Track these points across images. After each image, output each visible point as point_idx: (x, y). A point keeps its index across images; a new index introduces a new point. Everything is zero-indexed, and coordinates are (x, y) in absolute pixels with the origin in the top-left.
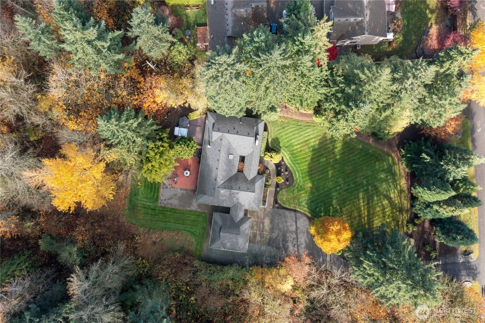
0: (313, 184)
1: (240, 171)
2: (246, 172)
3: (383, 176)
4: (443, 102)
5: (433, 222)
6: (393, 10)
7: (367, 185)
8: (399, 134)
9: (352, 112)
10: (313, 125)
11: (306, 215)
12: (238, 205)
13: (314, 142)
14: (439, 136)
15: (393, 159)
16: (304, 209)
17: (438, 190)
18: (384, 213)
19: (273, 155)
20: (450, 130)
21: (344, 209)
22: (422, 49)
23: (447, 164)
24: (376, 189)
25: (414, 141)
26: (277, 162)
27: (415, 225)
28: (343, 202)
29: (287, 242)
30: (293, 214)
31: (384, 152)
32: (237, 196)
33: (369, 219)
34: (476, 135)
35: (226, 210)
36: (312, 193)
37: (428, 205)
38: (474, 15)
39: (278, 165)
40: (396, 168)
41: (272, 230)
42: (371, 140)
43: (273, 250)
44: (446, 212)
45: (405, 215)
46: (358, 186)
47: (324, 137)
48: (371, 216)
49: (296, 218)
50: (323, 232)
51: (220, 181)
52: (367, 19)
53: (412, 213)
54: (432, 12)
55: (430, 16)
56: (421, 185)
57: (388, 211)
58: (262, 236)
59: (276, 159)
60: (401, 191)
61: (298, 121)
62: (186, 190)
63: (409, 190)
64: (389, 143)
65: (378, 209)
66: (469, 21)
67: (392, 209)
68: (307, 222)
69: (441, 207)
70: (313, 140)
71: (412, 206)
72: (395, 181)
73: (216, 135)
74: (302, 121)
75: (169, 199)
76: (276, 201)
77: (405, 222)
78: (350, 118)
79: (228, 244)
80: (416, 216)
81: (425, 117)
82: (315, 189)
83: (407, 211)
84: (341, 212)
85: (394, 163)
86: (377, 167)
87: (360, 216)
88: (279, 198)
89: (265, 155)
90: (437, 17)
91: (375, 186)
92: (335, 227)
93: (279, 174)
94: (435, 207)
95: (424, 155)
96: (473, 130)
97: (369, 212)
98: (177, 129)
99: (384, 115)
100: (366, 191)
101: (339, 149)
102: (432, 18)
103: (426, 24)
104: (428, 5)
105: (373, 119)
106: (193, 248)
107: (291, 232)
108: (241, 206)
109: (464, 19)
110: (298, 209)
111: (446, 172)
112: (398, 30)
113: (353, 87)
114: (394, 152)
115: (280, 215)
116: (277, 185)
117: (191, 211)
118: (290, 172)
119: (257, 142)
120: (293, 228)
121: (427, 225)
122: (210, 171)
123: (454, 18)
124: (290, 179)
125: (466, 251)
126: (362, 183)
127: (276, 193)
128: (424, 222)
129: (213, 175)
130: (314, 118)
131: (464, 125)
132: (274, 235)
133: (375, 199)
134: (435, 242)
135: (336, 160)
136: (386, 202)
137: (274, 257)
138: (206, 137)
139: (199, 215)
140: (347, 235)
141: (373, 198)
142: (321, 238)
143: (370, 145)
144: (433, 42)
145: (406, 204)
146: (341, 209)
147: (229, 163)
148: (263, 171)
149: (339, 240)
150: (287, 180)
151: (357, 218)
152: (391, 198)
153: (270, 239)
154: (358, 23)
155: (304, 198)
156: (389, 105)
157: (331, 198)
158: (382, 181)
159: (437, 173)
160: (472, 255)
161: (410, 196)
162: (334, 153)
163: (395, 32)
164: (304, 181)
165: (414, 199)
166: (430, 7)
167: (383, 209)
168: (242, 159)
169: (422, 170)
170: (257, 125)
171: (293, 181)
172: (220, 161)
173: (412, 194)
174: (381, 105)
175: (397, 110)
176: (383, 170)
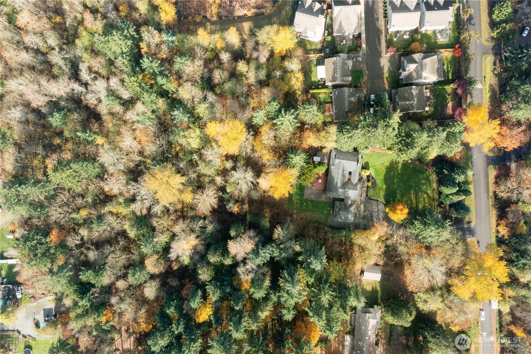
0: (387, 186)
1: (349, 179)
2: (352, 180)
3: (424, 182)
4: (452, 145)
5: (451, 206)
6: (429, 96)
7: (416, 187)
8: (432, 160)
9: (410, 151)
10: (387, 155)
11: (383, 203)
12: (348, 198)
13: (387, 164)
14: (452, 160)
15: (429, 173)
16: (382, 199)
17: (451, 187)
18: (424, 201)
19: (366, 171)
20: (458, 157)
21: (403, 200)
22: (444, 114)
23: (455, 175)
24: (420, 188)
25: (440, 163)
26: (368, 175)
27: (441, 207)
28: (402, 196)
29: (373, 217)
30: (376, 202)
31: (424, 169)
32: (348, 192)
33: (416, 205)
34: (473, 159)
35: (342, 200)
36: (386, 191)
37: (447, 196)
38: (472, 97)
39: (368, 177)
40: (431, 177)
41: (365, 211)
42: (417, 163)
43: (366, 222)
44: (456, 199)
45: (436, 202)
46: (410, 187)
47: (392, 161)
48: (417, 203)
49: (378, 204)
50: (394, 210)
51: (339, 185)
52: (416, 102)
53: (439, 201)
54: (449, 95)
55: (448, 97)
56: (443, 185)
57: (427, 200)
58: (359, 215)
59: (367, 173)
60: (434, 190)
61: (378, 153)
62: (319, 190)
63: (438, 189)
64: (427, 164)
65: (421, 199)
66: (469, 100)
67: (429, 199)
68: (383, 207)
69: (453, 196)
70: (387, 163)
71: (440, 197)
72: (430, 184)
73: (337, 161)
74: (381, 153)
75: (310, 195)
76: (367, 195)
77: (436, 206)
78: (408, 153)
79: (343, 218)
80: (442, 203)
81: (445, 151)
82: (388, 189)
83: (437, 200)
84: (402, 201)
85: (430, 175)
86: (421, 177)
87: (411, 203)
88: (369, 193)
89: (362, 171)
90: (452, 98)
91: (420, 187)
92: (400, 207)
93: (368, 181)
94: (451, 197)
95: (444, 171)
96: (471, 157)
97: (416, 201)
98: (315, 158)
99: (424, 151)
100: (415, 190)
101: (400, 167)
102: (449, 98)
103: (446, 101)
104: (447, 92)
105: (419, 153)
106: (322, 221)
107: (375, 212)
108: (350, 198)
109: (466, 99)
110: (379, 200)
111: (454, 178)
112: (431, 104)
113: (410, 139)
114: (429, 169)
115: (369, 203)
116: (368, 187)
117: (321, 201)
118: (375, 180)
119: (359, 164)
120: (376, 210)
121: (447, 207)
122: (333, 179)
123: (460, 99)
124: (374, 184)
125: (468, 222)
126: (413, 186)
127: (367, 191)
128: (446, 206)
129: (335, 181)
130: (387, 151)
131: (466, 154)
132: (366, 214)
133: (420, 194)
134: (452, 217)
135: (399, 173)
136: (425, 196)
137: (366, 225)
138: (331, 162)
139: (326, 203)
140: (406, 211)
141: (418, 194)
142: (393, 213)
143: (416, 165)
144: (449, 111)
145: (436, 196)
146: (401, 199)
147: (343, 175)
148: (360, 179)
149: (402, 214)
150: (373, 184)
151: (410, 204)
152: (428, 194)
153: (364, 216)
154: (410, 104)
155: (382, 193)
156: (427, 147)
157: (396, 194)
158: (423, 184)
159: (451, 179)
160: (472, 224)
161: (438, 192)
162: (398, 170)
163: (429, 106)
164: (382, 185)
165: (440, 193)
166: (448, 92)
167: (424, 200)
168: (350, 173)
169: (444, 178)
170: (358, 155)
171: (376, 185)
172: (340, 174)
173: (439, 191)
174: (423, 147)
175: (430, 149)
176: (424, 179)
